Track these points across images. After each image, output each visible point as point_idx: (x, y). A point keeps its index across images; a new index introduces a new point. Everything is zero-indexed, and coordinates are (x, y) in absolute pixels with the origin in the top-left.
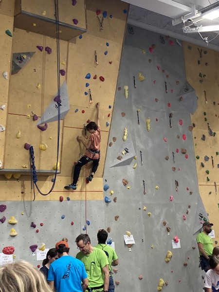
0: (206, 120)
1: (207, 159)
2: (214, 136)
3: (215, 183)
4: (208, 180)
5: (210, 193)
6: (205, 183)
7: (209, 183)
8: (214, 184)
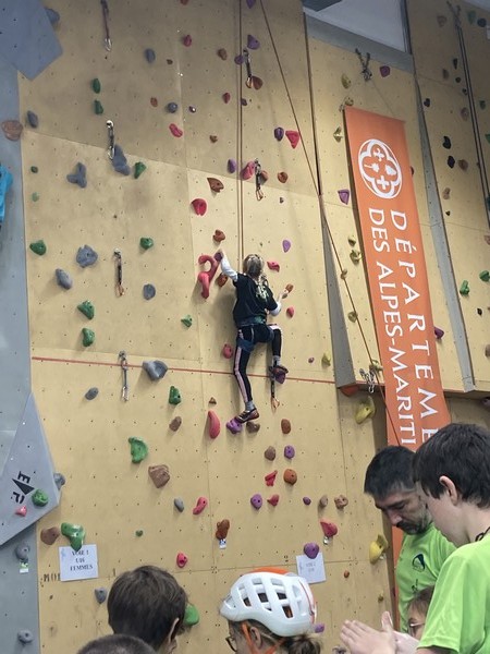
0: (98, 109)
1: (86, 258)
2: (136, 176)
3: (122, 355)
4: (87, 341)
5: (91, 395)
6: (68, 354)
7: (87, 355)
8: (114, 359)
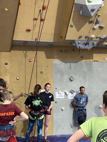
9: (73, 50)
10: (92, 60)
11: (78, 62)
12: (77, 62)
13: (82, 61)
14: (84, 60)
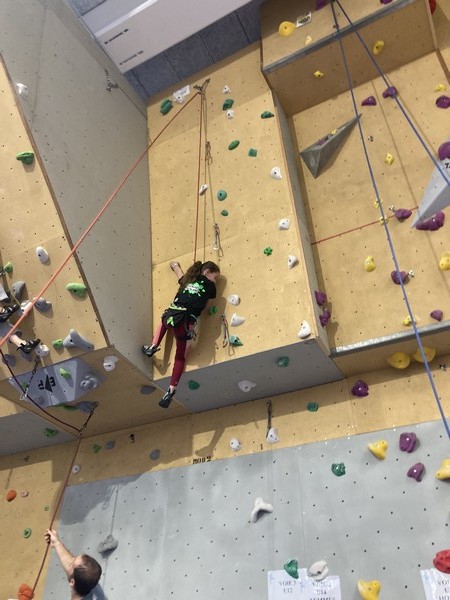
9: (132, 436)
10: (186, 459)
11: (140, 475)
12: (136, 477)
13: (154, 469)
14: (161, 466)
